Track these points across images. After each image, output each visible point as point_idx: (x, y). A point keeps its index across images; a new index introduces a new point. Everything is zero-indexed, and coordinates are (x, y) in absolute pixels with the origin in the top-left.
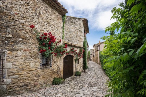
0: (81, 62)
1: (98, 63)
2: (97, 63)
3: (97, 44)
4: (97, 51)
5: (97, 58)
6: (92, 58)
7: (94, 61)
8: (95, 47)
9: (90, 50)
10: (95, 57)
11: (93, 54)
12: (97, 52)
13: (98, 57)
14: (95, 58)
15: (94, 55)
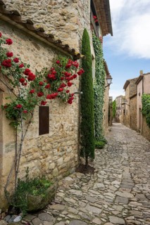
0: (67, 125)
1: (136, 130)
2: (134, 128)
3: (134, 80)
4: (136, 95)
5: (133, 117)
6: (120, 117)
7: (125, 123)
8: (128, 88)
9: (117, 98)
10: (129, 113)
11: (123, 106)
12: (133, 100)
13: (136, 114)
14: (127, 116)
15: (127, 107)
